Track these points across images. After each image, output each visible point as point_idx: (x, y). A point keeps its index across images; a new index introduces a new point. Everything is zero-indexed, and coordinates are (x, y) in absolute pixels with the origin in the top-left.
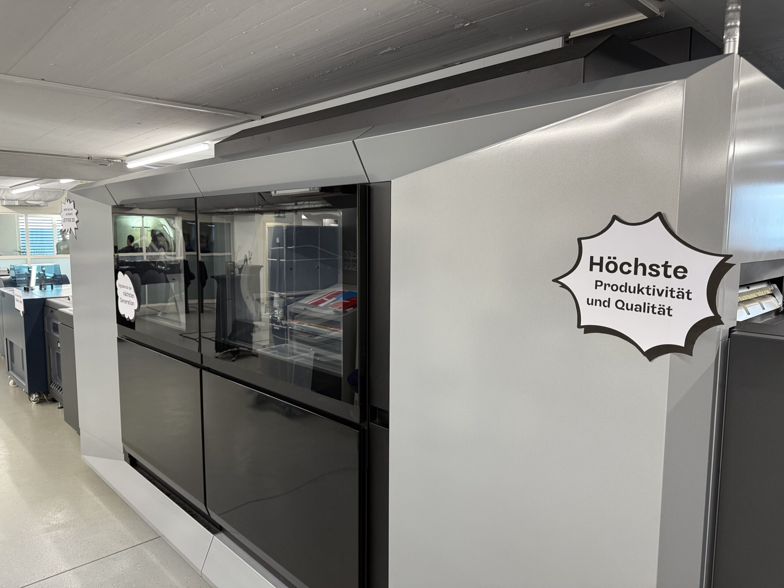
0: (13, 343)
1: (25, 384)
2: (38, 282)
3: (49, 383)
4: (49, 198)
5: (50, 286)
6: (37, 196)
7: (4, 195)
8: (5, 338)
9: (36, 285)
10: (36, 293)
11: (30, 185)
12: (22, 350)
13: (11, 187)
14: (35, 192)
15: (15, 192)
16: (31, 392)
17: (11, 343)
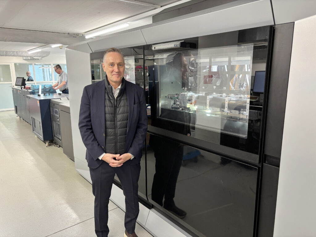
0: (35, 119)
1: (42, 137)
2: (42, 92)
3: (54, 136)
4: (44, 55)
5: (48, 94)
6: (39, 55)
7: (25, 54)
8: (31, 117)
9: (42, 94)
10: (42, 97)
11: (37, 49)
12: (40, 122)
13: (28, 51)
14: (38, 53)
15: (30, 53)
16: (45, 141)
17: (34, 119)
